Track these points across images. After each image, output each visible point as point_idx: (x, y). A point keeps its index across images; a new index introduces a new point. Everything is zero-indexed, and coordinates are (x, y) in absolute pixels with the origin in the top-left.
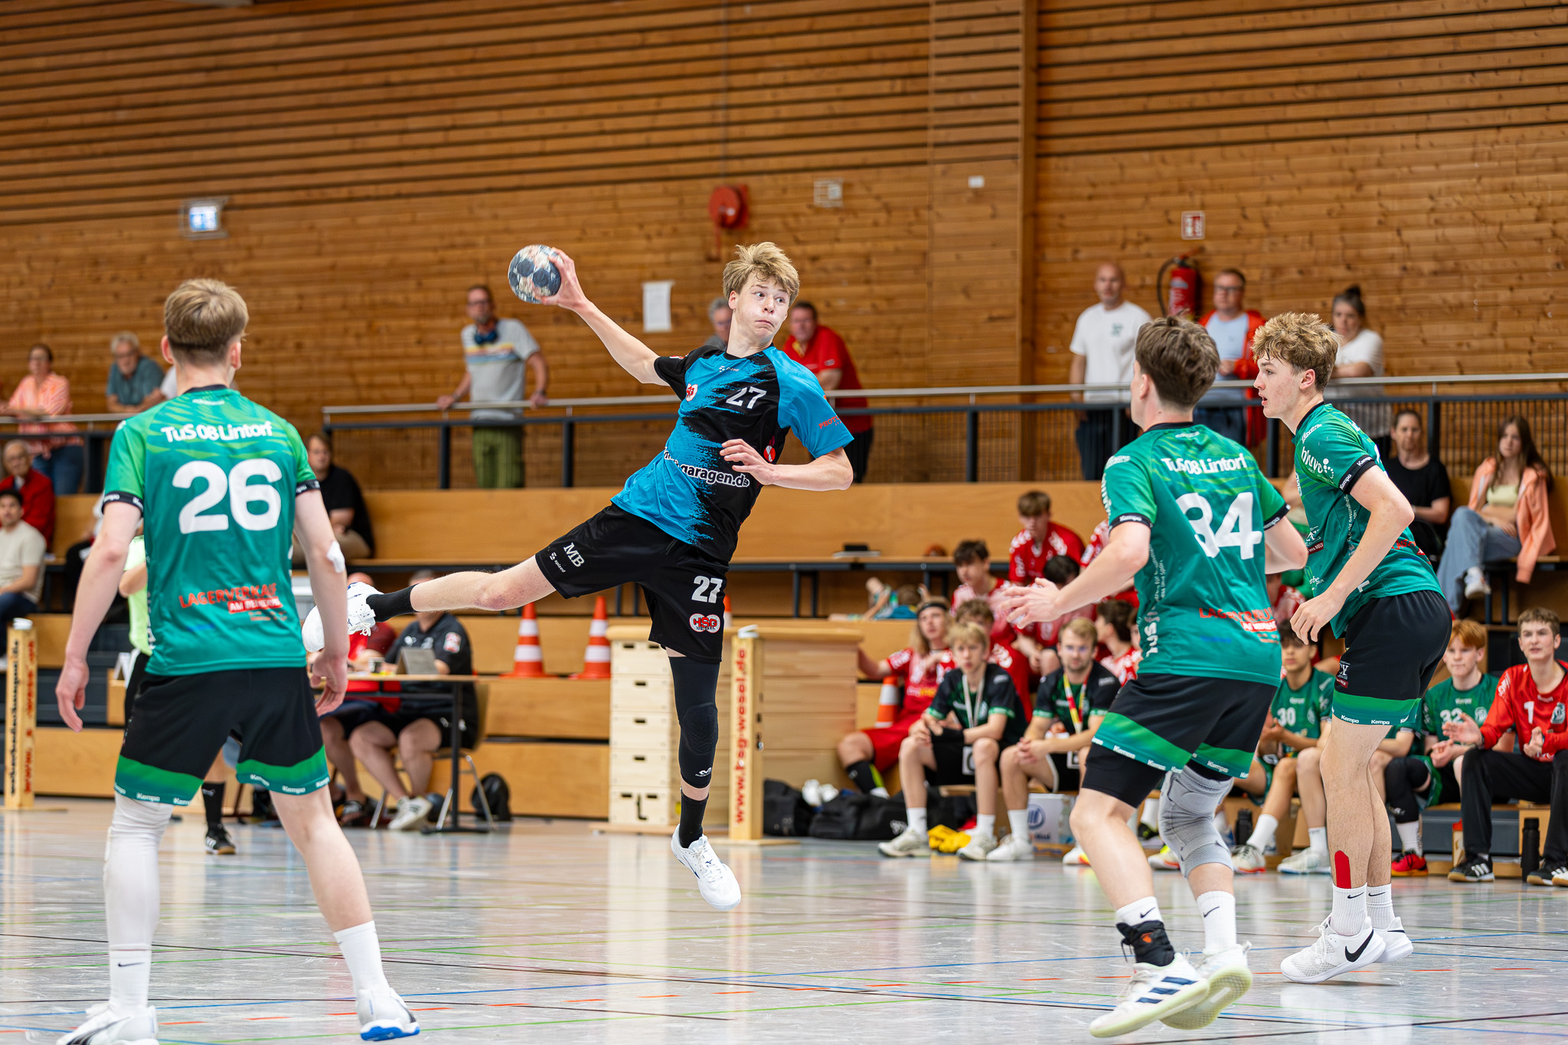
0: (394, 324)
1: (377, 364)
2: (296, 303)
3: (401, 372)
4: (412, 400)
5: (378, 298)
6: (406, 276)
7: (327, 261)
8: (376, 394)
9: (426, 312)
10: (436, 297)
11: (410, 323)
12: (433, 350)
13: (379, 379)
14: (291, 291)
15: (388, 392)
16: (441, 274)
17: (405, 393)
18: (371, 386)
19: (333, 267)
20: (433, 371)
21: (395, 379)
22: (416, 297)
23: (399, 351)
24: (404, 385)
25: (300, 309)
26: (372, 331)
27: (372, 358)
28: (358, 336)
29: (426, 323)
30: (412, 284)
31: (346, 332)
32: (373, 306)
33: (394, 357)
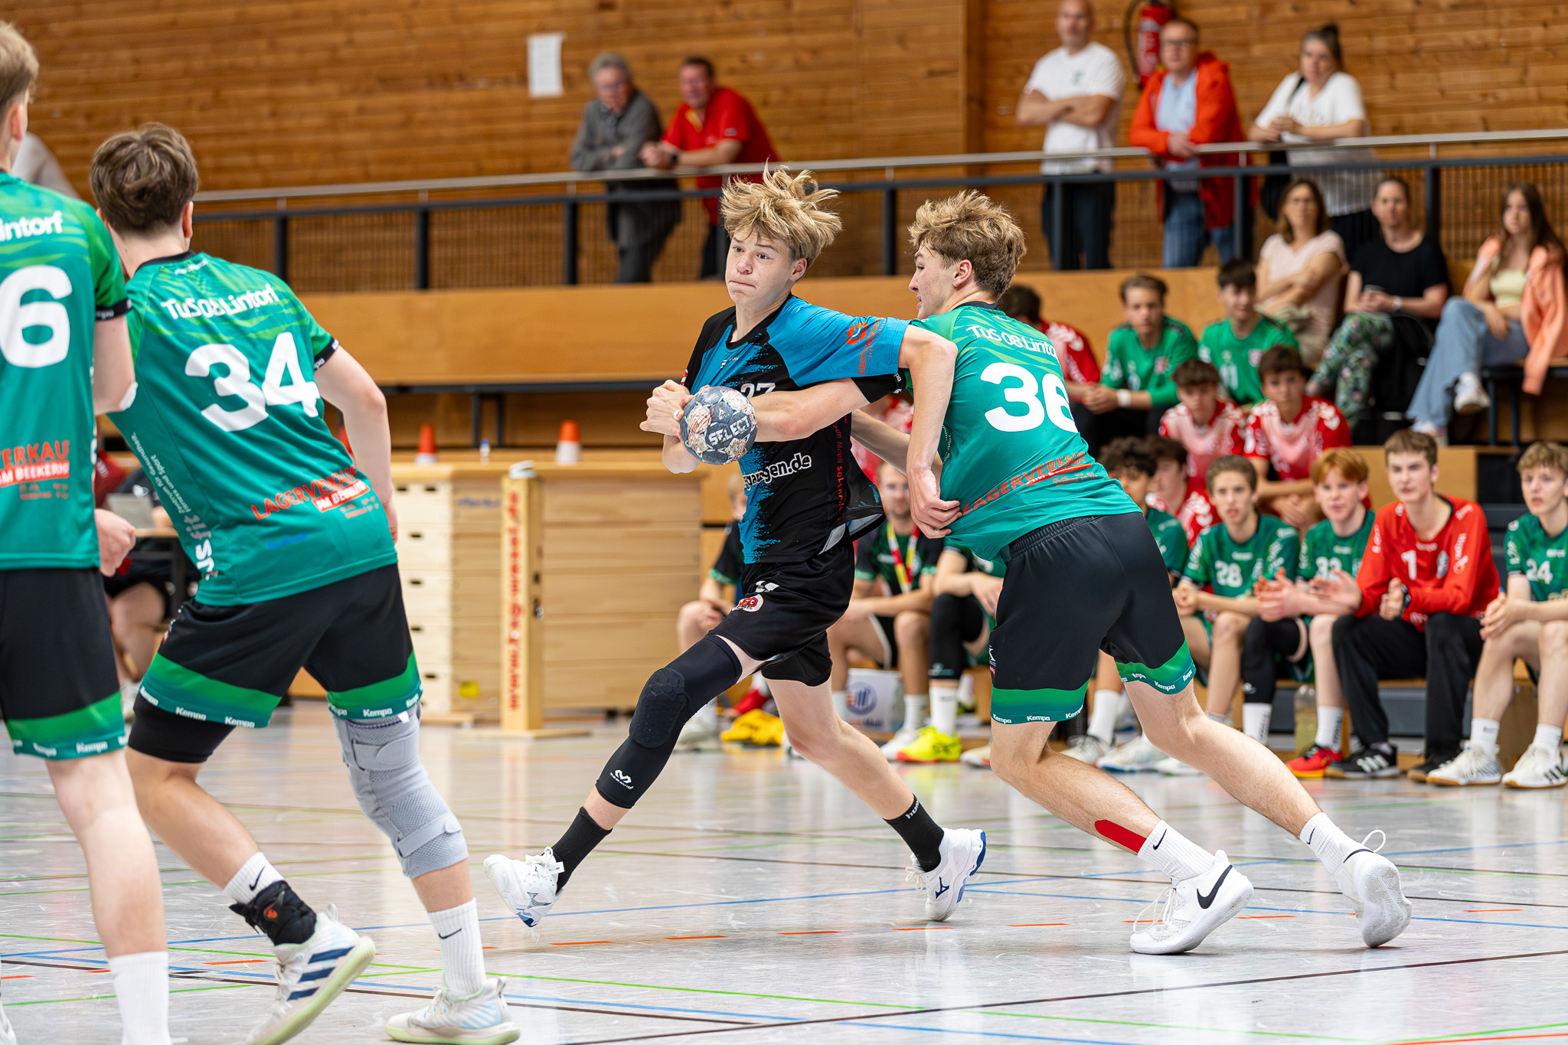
0: (244, 92)
1: (226, 143)
2: (131, 69)
3: (253, 150)
4: (266, 184)
5: (225, 61)
6: (256, 34)
7: (166, 17)
8: (224, 178)
9: (280, 77)
10: (290, 59)
11: (262, 91)
12: (289, 123)
13: (228, 161)
14: (124, 54)
15: (237, 177)
16: (297, 31)
17: (256, 177)
18: (219, 169)
19: (173, 24)
20: (288, 149)
21: (245, 160)
22: (268, 60)
23: (249, 125)
24: (257, 167)
25: (136, 77)
26: (218, 101)
27: (219, 135)
28: (203, 108)
29: (280, 91)
30: (262, 44)
31: (189, 103)
32: (219, 71)
33: (243, 133)
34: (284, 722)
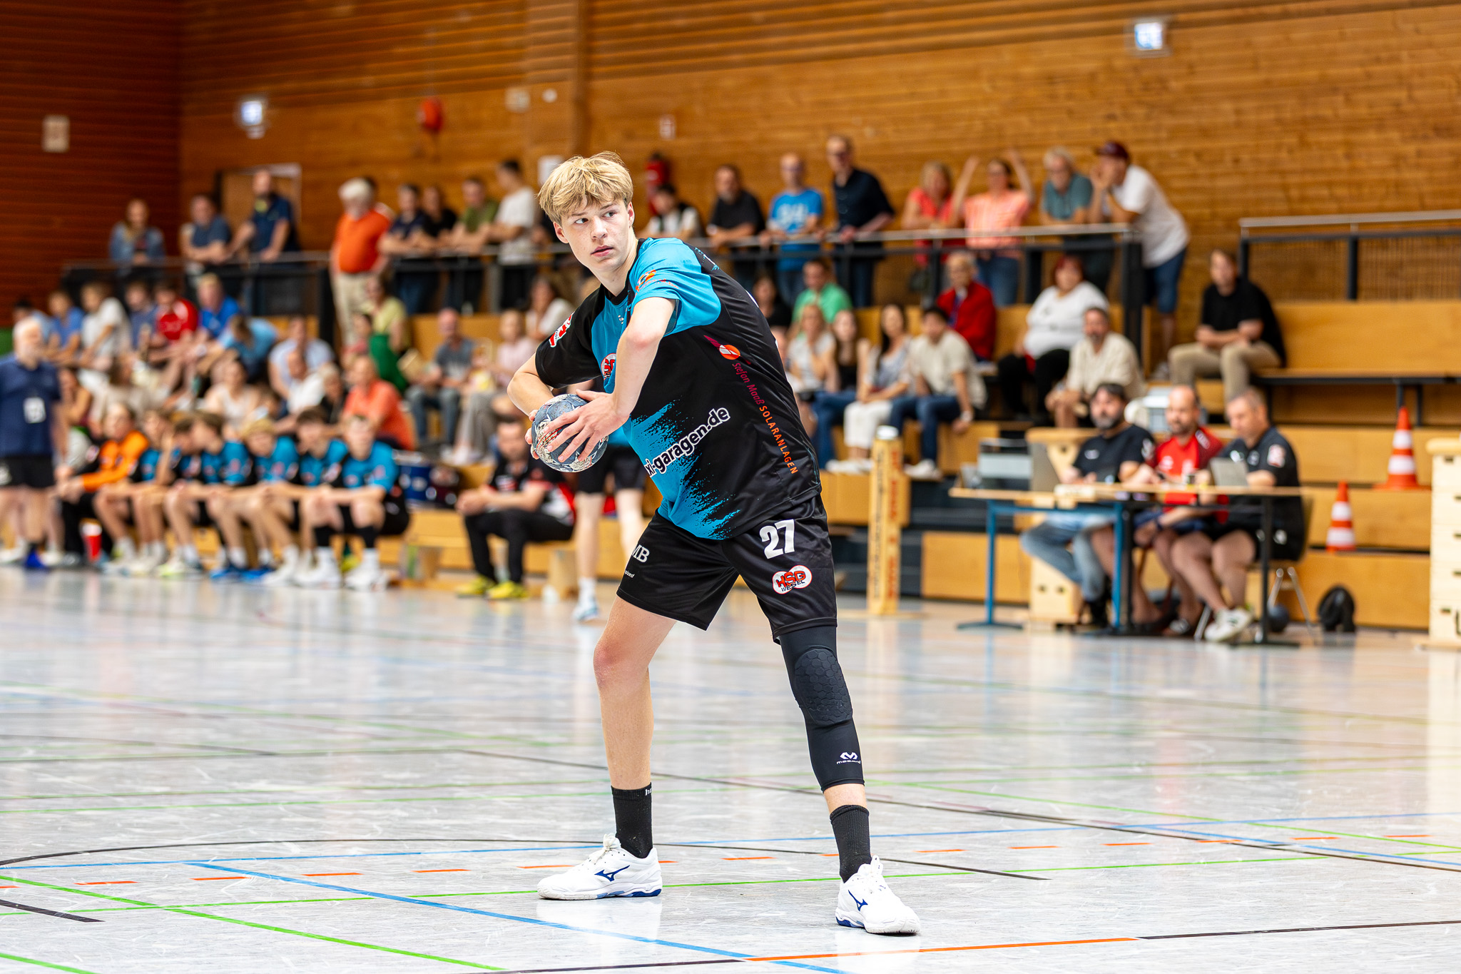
0: (1324, 138)
1: (1308, 178)
2: (1232, 118)
3: (1330, 184)
4: (1341, 211)
5: (1309, 112)
6: (1335, 90)
7: (1261, 76)
8: (1306, 207)
9: (1354, 126)
10: (1363, 111)
11: (1339, 137)
12: (1361, 163)
13: (1311, 192)
14: (1227, 106)
15: (1317, 206)
16: (1368, 89)
17: (1333, 206)
18: (1303, 199)
19: (1268, 83)
20: (1359, 185)
21: (1324, 192)
22: (1344, 111)
23: (1329, 164)
24: (1333, 198)
25: (1238, 125)
26: (1304, 144)
27: (1304, 172)
28: (1290, 151)
29: (1355, 137)
30: (1340, 99)
31: (1279, 147)
32: (1304, 121)
33: (1323, 171)
34: (1350, 646)
